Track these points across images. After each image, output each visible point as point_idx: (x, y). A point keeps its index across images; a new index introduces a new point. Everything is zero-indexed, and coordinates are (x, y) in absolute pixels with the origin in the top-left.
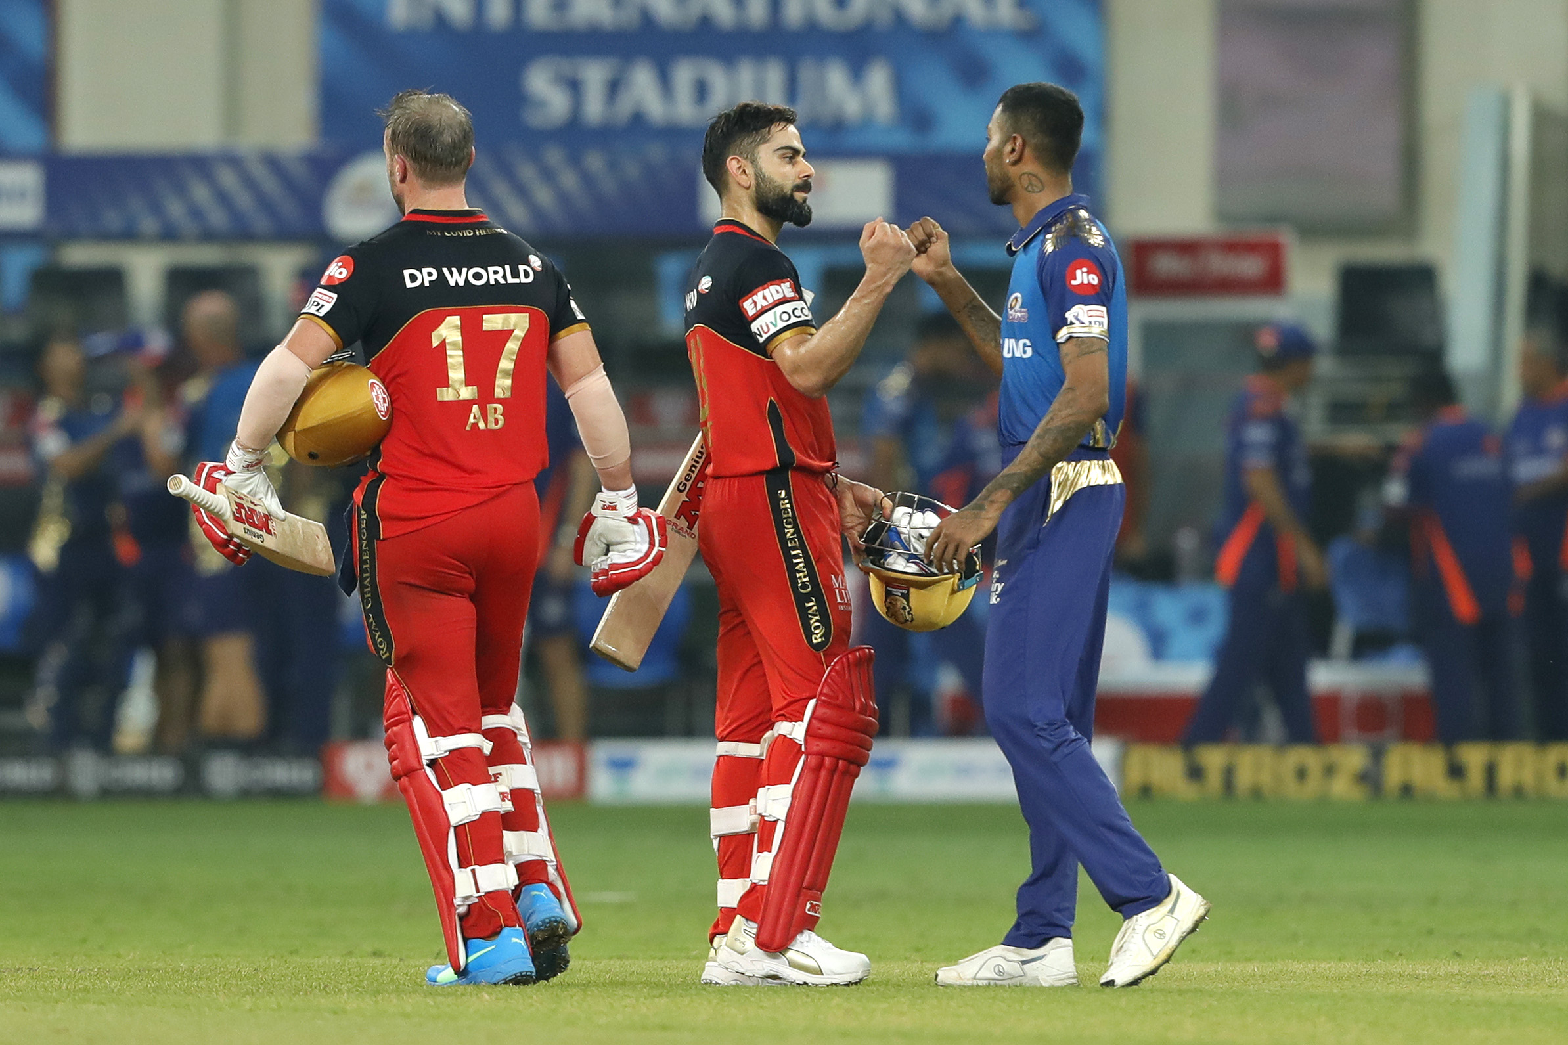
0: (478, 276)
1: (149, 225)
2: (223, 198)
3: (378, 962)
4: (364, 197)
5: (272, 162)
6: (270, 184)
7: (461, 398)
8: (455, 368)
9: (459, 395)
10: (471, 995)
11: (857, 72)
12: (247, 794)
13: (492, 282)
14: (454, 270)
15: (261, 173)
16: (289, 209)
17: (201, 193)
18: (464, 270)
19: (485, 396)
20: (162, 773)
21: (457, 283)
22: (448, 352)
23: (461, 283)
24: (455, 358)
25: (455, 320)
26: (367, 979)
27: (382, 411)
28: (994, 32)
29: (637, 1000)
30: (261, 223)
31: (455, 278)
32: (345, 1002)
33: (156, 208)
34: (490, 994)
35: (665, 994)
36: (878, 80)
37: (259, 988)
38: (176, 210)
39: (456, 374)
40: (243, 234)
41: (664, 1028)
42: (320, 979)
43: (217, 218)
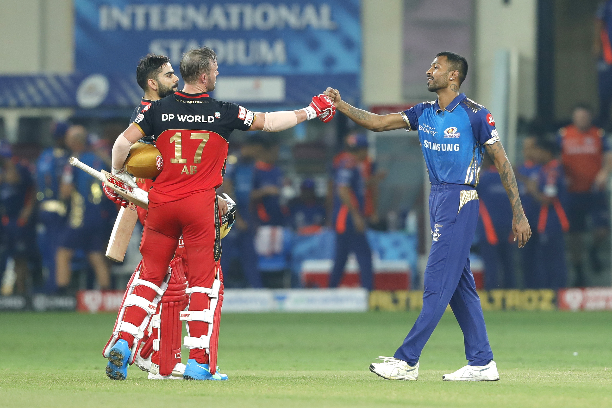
0: (190, 119)
1: (12, 101)
2: (40, 92)
3: (97, 371)
4: (92, 91)
5: (58, 78)
6: (57, 86)
7: (179, 163)
8: (178, 151)
9: (179, 162)
10: (131, 383)
11: (271, 44)
12: (49, 310)
13: (196, 121)
14: (182, 116)
15: (53, 82)
16: (64, 96)
17: (32, 90)
18: (186, 116)
19: (190, 163)
20: (18, 302)
21: (182, 120)
22: (176, 146)
23: (183, 120)
24: (178, 147)
25: (180, 134)
26: (93, 378)
27: (159, 168)
28: (321, 30)
29: (192, 385)
30: (53, 100)
31: (181, 119)
32: (85, 386)
33: (15, 96)
34: (138, 383)
35: (202, 383)
36: (279, 48)
37: (54, 381)
38: (22, 96)
39: (178, 154)
40: (46, 105)
41: (202, 395)
42: (76, 377)
43: (38, 99)
